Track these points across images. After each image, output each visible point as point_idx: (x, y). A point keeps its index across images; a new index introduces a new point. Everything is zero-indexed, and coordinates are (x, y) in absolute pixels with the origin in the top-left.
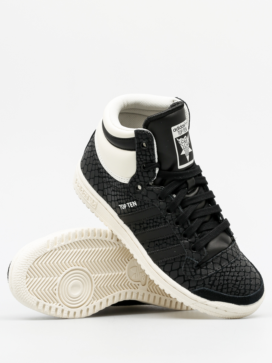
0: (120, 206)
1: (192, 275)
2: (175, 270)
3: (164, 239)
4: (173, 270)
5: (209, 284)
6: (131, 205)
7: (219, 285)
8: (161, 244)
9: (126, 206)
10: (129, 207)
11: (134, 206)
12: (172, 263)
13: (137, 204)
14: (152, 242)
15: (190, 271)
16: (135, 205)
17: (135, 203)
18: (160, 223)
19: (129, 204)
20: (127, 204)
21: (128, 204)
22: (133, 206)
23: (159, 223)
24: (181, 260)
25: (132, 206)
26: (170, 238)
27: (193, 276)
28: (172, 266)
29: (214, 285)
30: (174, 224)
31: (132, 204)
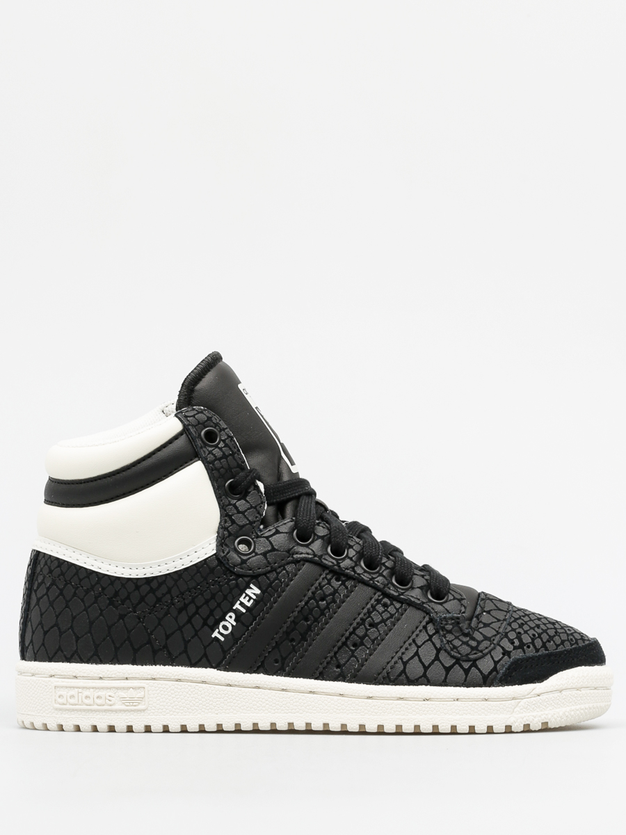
0: (216, 634)
1: (472, 648)
2: (432, 662)
3: (363, 620)
4: (430, 665)
5: (515, 648)
6: (245, 601)
7: (533, 640)
8: (366, 635)
9: (233, 616)
10: (244, 611)
11: (254, 597)
12: (417, 654)
13: (259, 588)
14: (340, 648)
15: (464, 643)
16: (254, 594)
17: (254, 591)
18: (333, 594)
19: (242, 604)
20: (234, 608)
21: (237, 606)
22: (252, 601)
23: (330, 595)
24: (429, 635)
25: (249, 604)
26: (374, 607)
27: (476, 648)
28: (420, 661)
29: (524, 644)
30: (365, 571)
31: (247, 598)
